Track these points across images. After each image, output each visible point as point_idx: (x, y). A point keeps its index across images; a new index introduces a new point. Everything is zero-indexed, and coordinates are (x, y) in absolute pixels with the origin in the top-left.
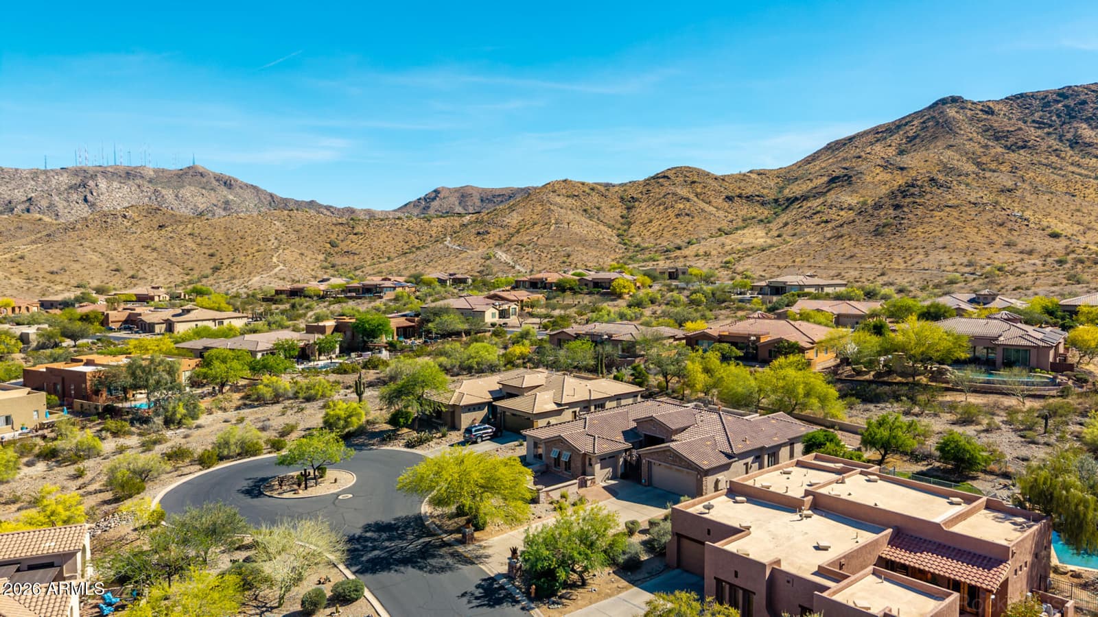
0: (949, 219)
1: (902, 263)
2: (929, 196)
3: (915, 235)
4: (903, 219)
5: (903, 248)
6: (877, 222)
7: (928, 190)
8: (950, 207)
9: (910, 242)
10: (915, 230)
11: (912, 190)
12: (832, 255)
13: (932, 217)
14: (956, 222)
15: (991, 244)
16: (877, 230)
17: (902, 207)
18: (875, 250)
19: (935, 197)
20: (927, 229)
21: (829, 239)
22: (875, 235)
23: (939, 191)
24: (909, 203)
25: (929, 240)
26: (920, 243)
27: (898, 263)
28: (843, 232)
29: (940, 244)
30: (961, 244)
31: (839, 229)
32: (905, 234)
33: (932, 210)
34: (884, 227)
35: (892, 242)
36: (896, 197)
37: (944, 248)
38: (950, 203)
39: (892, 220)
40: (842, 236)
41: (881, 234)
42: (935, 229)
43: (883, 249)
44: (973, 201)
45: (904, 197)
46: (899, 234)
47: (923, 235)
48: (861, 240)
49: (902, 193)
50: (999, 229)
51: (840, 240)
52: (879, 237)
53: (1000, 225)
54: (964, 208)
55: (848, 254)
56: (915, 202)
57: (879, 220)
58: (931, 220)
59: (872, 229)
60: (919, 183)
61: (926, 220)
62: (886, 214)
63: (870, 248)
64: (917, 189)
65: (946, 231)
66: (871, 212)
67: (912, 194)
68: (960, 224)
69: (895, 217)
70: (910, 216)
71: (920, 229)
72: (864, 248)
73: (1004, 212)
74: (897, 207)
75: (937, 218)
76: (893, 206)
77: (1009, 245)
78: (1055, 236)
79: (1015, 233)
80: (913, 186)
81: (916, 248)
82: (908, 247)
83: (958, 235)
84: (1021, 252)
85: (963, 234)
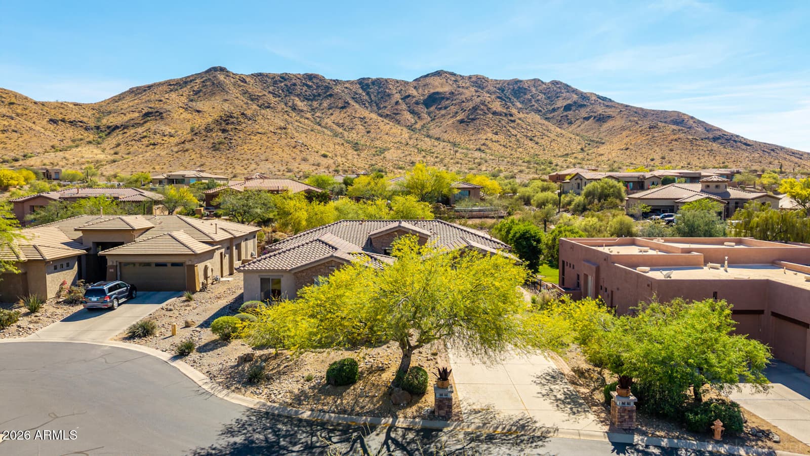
0: (262, 141)
1: (244, 170)
2: (244, 125)
3: (243, 151)
4: (231, 139)
5: (238, 159)
6: (212, 141)
7: (242, 121)
8: (260, 133)
9: (242, 156)
10: (242, 148)
11: (232, 120)
12: (185, 164)
13: (250, 139)
14: (268, 144)
15: (294, 159)
16: (214, 146)
17: (227, 131)
18: (219, 161)
19: (247, 126)
20: (251, 147)
21: (177, 152)
22: (214, 150)
23: (250, 122)
24: (232, 129)
25: (255, 155)
26: (249, 156)
27: (239, 169)
28: (187, 148)
29: (263, 157)
30: (276, 158)
31: (182, 145)
32: (236, 150)
33: (249, 135)
34: (219, 144)
35: (229, 155)
36: (221, 124)
37: (267, 160)
38: (260, 131)
39: (223, 140)
40: (187, 150)
41: (218, 149)
42: (255, 148)
43: (224, 160)
44: (273, 131)
45: (227, 124)
46: (232, 150)
47: (249, 152)
48: (204, 153)
49: (225, 121)
50: (294, 150)
51: (187, 153)
52: (218, 152)
53: (294, 148)
54: (269, 135)
55: (198, 163)
56: (236, 129)
57: (213, 139)
58: (250, 141)
59: (210, 146)
60: (235, 115)
61: (247, 141)
62: (217, 135)
63: (214, 159)
64: (235, 119)
65: (263, 149)
66: (204, 133)
67: (233, 123)
68: (270, 145)
69: (225, 138)
70: (236, 138)
71: (245, 147)
72: (209, 159)
73: (293, 140)
74: (224, 131)
75: (255, 140)
76: (221, 130)
77: (305, 160)
78: (325, 156)
79: (304, 153)
80: (231, 117)
81: (248, 160)
82: (242, 159)
83: (272, 152)
84: (313, 165)
85: (275, 152)
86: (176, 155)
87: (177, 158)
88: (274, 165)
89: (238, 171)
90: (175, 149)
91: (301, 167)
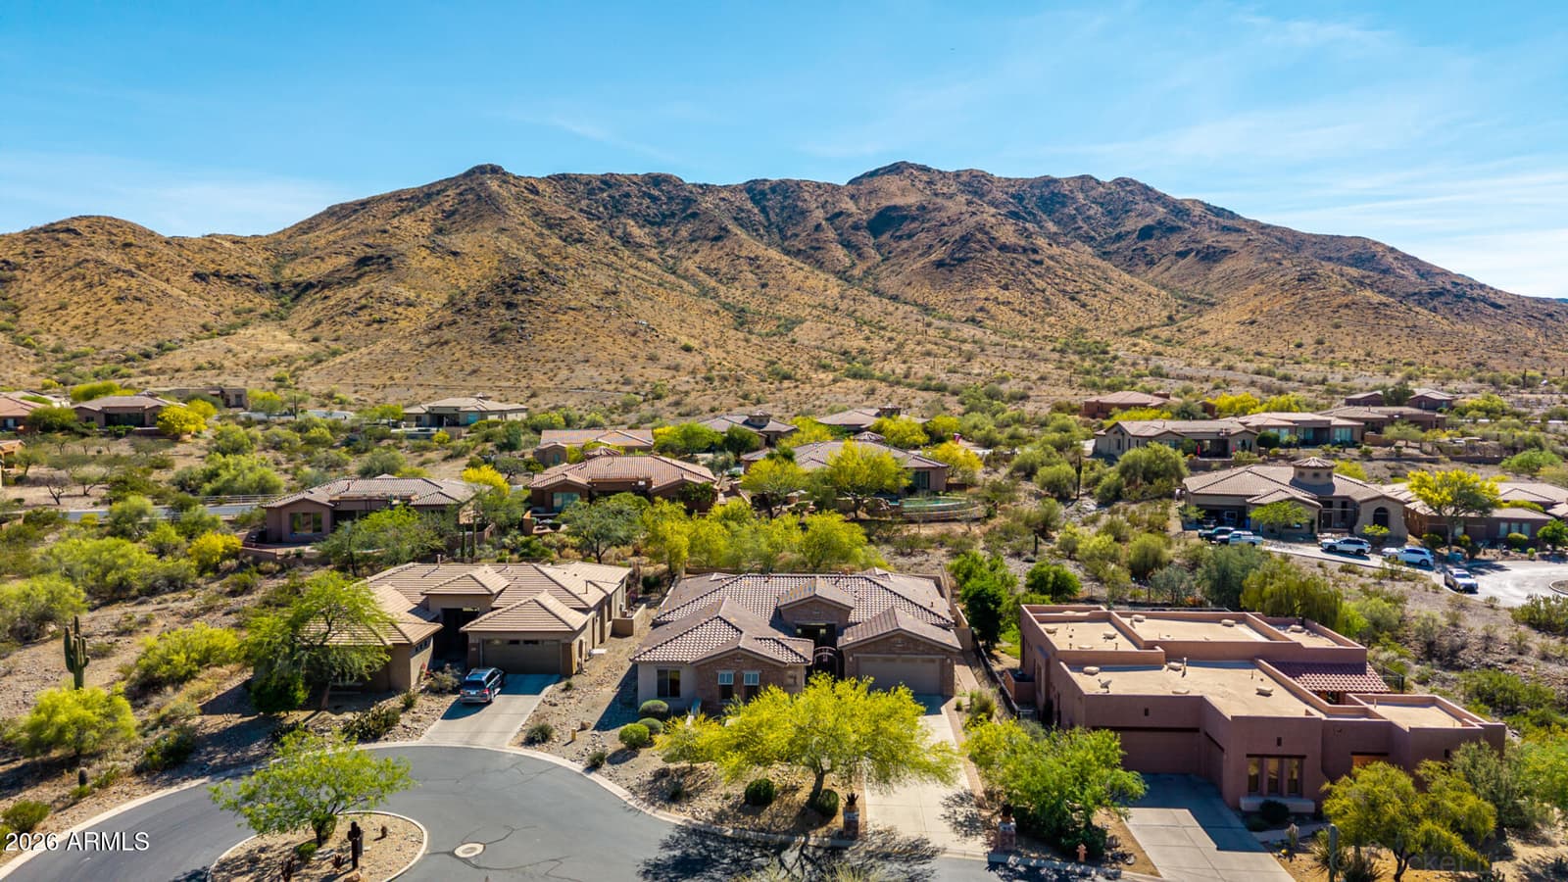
0: (577, 325)
1: (547, 381)
2: (544, 294)
3: (545, 344)
4: (523, 322)
5: (537, 360)
6: (490, 325)
7: (541, 285)
8: (574, 309)
9: (543, 353)
10: (543, 338)
11: (523, 284)
12: (444, 368)
13: (556, 321)
14: (587, 329)
15: (634, 357)
16: (494, 336)
17: (516, 306)
18: (503, 363)
19: (550, 295)
20: (558, 337)
21: (429, 346)
22: (494, 343)
23: (555, 288)
24: (524, 301)
25: (566, 351)
26: (555, 355)
27: (539, 381)
28: (445, 338)
29: (580, 355)
30: (602, 356)
31: (438, 333)
32: (533, 343)
33: (554, 313)
34: (501, 331)
35: (520, 352)
36: (504, 292)
37: (587, 361)
38: (573, 304)
39: (509, 323)
40: (446, 343)
41: (501, 341)
42: (566, 337)
43: (512, 362)
44: (595, 303)
45: (515, 292)
46: (525, 343)
47: (556, 345)
48: (477, 348)
49: (511, 286)
50: (634, 339)
51: (446, 348)
52: (500, 345)
53: (634, 335)
54: (589, 312)
55: (468, 369)
56: (530, 301)
57: (491, 321)
58: (558, 325)
59: (487, 334)
60: (528, 275)
61: (552, 325)
62: (497, 314)
63: (494, 360)
64: (528, 283)
65: (580, 340)
66: (475, 310)
67: (525, 290)
68: (591, 331)
69: (512, 319)
70: (531, 318)
71: (548, 335)
72: (486, 361)
73: (630, 320)
74: (510, 306)
75: (564, 323)
76: (504, 303)
77: (653, 358)
78: (688, 349)
79: (652, 345)
80: (522, 279)
81: (554, 361)
82: (543, 360)
83: (594, 345)
84: (668, 368)
85: (600, 345)
86: (428, 351)
87: (430, 357)
88: (601, 370)
89: (539, 384)
90: (426, 340)
91: (648, 372)
